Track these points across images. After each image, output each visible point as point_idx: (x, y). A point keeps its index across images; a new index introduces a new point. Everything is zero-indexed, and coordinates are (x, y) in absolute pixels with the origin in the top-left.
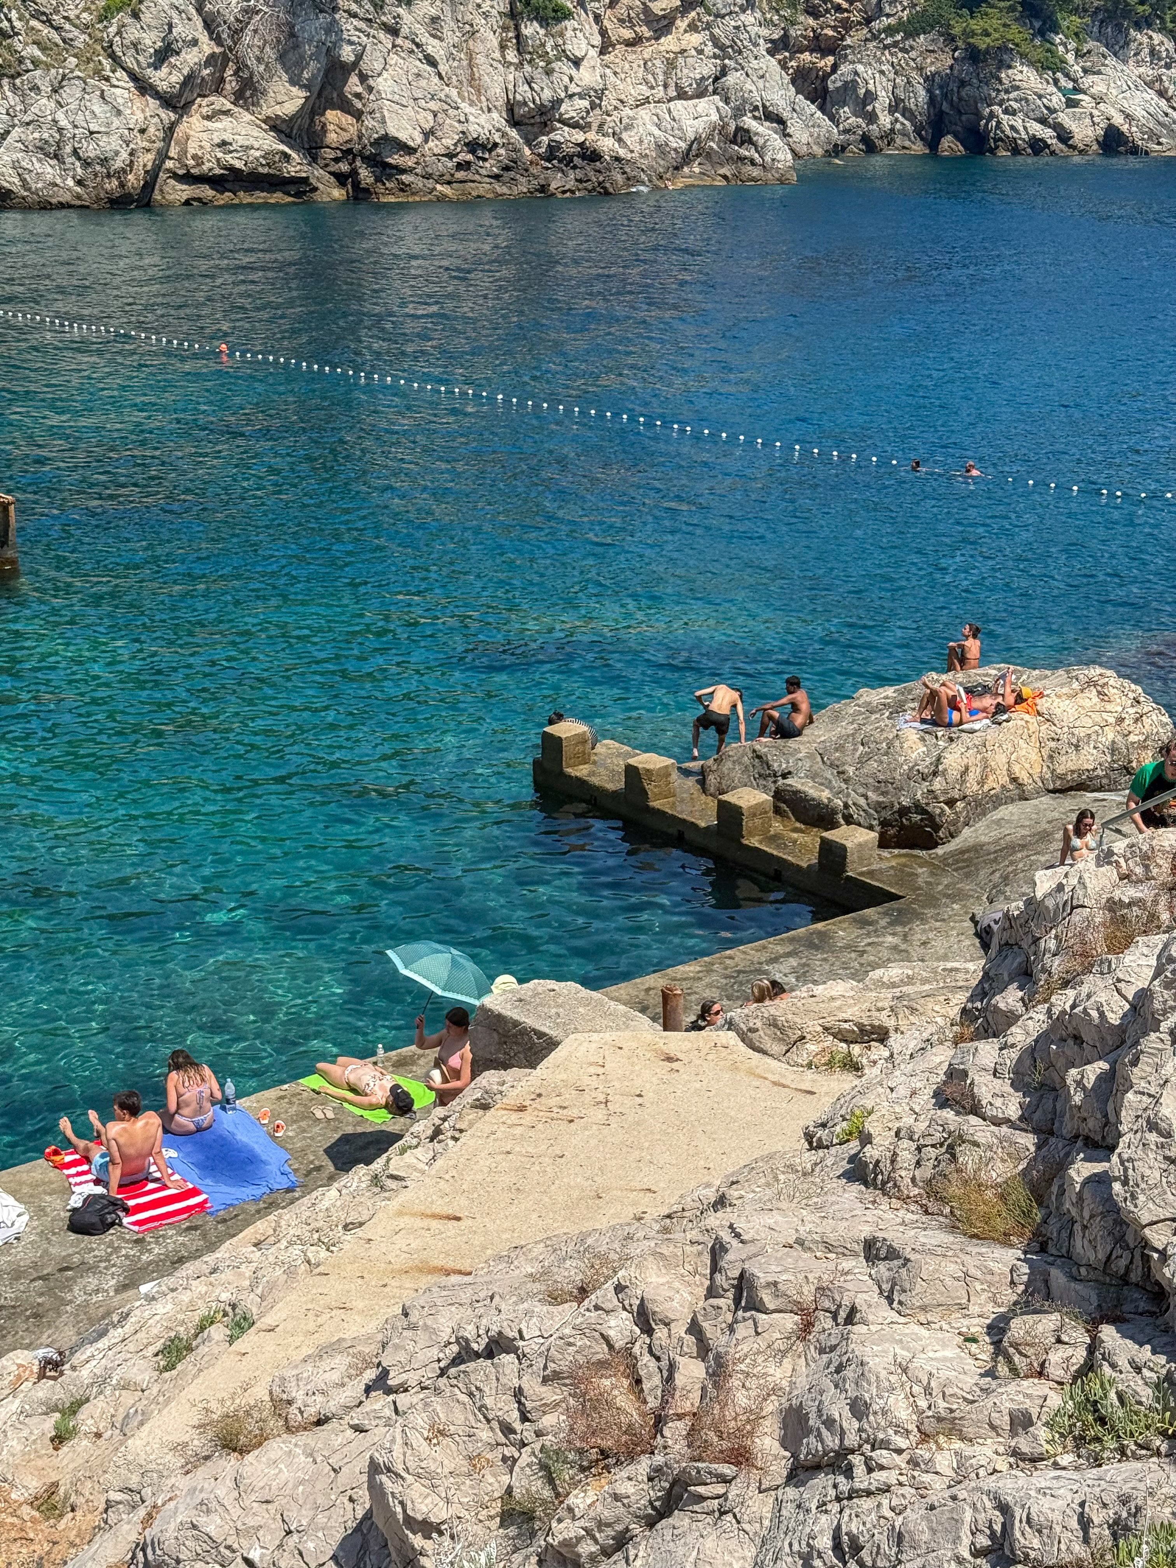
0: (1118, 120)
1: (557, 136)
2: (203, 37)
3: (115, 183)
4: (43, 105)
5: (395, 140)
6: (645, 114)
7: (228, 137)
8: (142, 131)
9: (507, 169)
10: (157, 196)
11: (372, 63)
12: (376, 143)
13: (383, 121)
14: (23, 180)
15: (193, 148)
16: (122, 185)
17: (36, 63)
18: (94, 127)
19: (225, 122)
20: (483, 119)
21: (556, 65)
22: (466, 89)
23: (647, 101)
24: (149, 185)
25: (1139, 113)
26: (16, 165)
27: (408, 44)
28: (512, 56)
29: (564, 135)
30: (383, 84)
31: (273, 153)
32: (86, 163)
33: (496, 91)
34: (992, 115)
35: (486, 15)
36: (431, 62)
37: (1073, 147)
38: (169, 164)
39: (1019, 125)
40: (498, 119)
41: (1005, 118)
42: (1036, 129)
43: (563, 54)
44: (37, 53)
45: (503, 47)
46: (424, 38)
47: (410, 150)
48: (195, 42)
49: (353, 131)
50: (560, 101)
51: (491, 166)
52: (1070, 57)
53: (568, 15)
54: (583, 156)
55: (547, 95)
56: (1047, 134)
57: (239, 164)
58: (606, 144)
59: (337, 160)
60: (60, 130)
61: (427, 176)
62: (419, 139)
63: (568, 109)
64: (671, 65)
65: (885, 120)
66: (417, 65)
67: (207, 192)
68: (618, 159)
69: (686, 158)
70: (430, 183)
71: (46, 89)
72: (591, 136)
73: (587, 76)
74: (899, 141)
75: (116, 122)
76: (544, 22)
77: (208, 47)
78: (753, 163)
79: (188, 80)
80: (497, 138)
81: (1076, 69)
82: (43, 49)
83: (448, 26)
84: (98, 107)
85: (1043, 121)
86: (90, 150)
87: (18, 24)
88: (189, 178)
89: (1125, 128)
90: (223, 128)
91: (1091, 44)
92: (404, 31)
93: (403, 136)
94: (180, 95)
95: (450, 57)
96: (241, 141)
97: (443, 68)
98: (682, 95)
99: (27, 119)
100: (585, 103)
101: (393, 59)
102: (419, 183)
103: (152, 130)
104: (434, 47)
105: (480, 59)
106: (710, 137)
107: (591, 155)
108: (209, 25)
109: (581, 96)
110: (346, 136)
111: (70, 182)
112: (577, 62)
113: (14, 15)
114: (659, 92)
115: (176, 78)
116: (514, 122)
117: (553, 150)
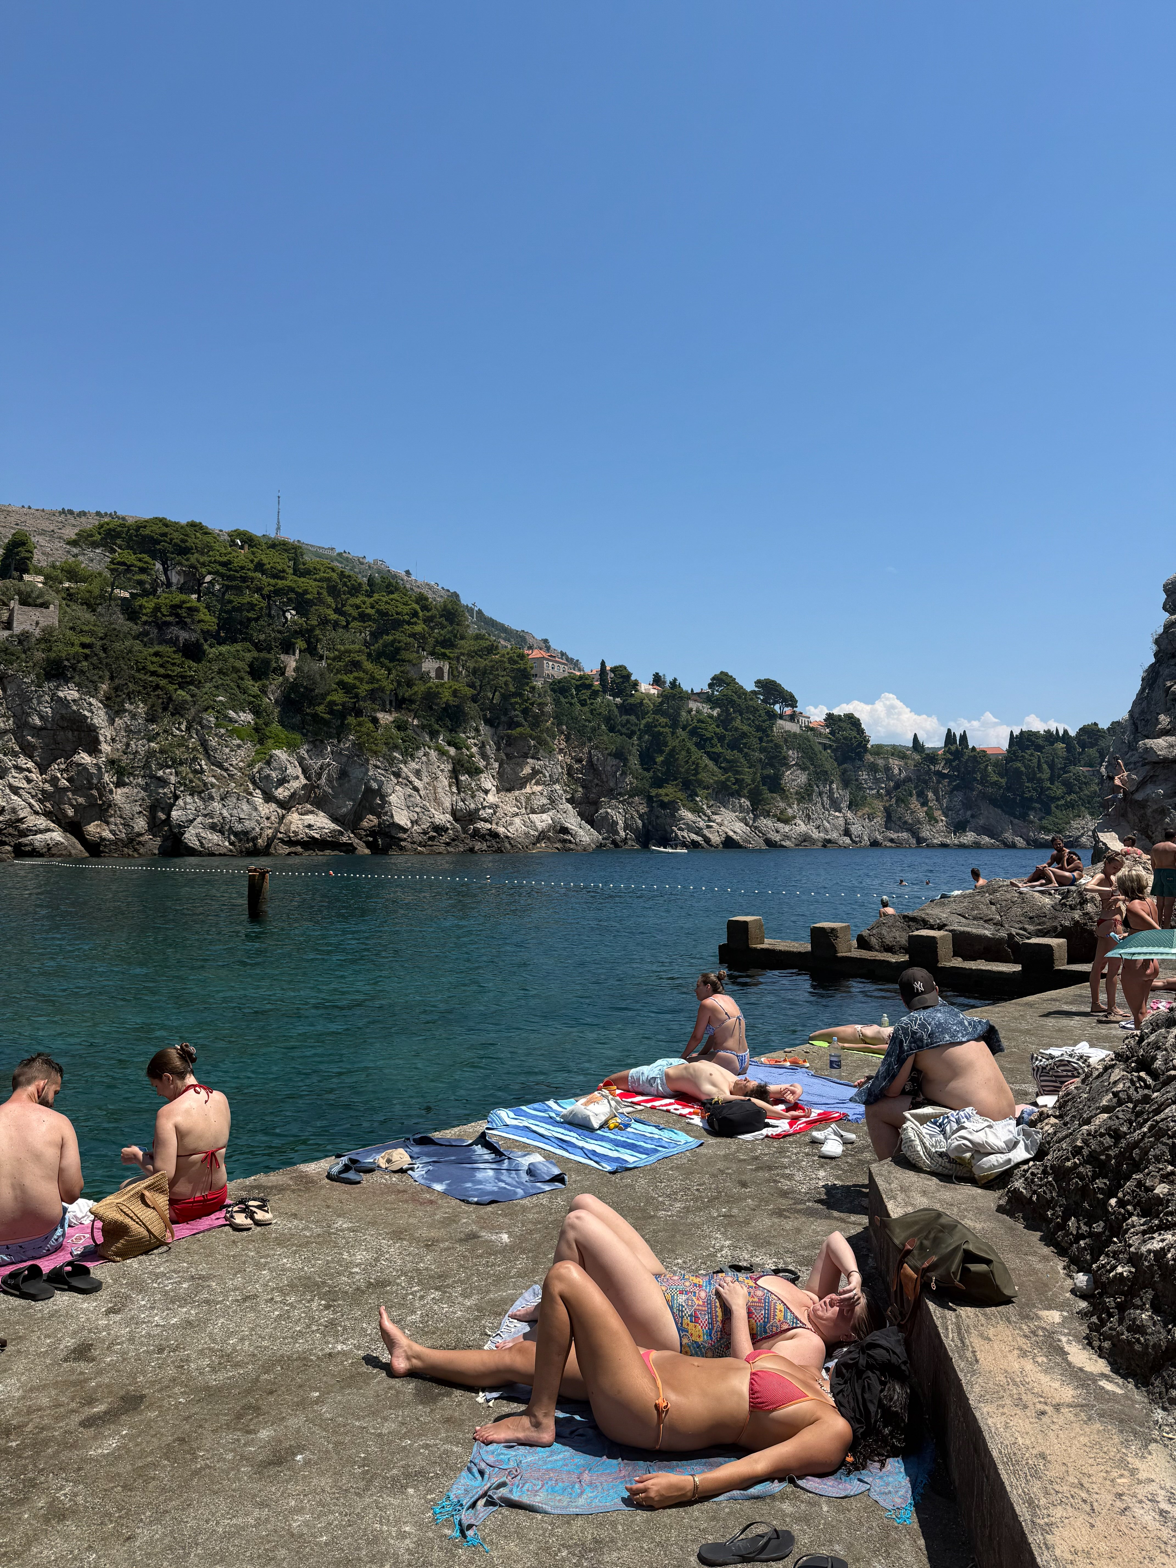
0: (731, 834)
1: (478, 825)
2: (302, 777)
3: (251, 844)
4: (216, 805)
5: (398, 825)
6: (517, 820)
7: (312, 822)
8: (268, 818)
9: (453, 840)
10: (272, 851)
11: (388, 788)
12: (389, 826)
13: (392, 816)
14: (201, 843)
15: (293, 828)
16: (255, 845)
17: (213, 786)
18: (242, 816)
19: (310, 817)
20: (442, 816)
21: (477, 793)
22: (433, 803)
23: (517, 814)
24: (269, 846)
25: (738, 831)
26: (198, 835)
27: (405, 781)
28: (454, 790)
29: (480, 825)
30: (393, 798)
31: (334, 831)
32: (236, 834)
33: (447, 804)
34: (673, 831)
35: (442, 771)
36: (416, 789)
37: (712, 846)
38: (280, 835)
39: (686, 835)
40: (449, 817)
41: (679, 832)
42: (694, 837)
43: (480, 788)
44: (214, 780)
45: (450, 786)
46: (413, 778)
47: (405, 830)
48: (297, 778)
49: (376, 821)
50: (479, 810)
51: (445, 838)
52: (705, 807)
53: (482, 772)
54: (490, 835)
55: (473, 806)
56: (699, 839)
57: (317, 836)
58: (501, 830)
59: (367, 836)
60: (223, 818)
61: (413, 843)
62: (410, 825)
63: (483, 813)
64: (528, 799)
65: (622, 834)
66: (409, 791)
67: (299, 849)
68: (507, 837)
69: (539, 839)
70: (415, 846)
71: (217, 798)
72: (494, 826)
73: (492, 798)
74: (630, 842)
75: (255, 814)
76: (470, 774)
77: (304, 781)
78: (570, 842)
79: (293, 795)
80: (448, 825)
81: (709, 812)
82: (217, 780)
83: (424, 774)
84: (245, 807)
85: (696, 834)
86: (238, 827)
87: (205, 767)
88: (290, 843)
89: (735, 837)
90: (310, 819)
91: (712, 803)
92: (404, 775)
93: (402, 823)
94: (288, 802)
95: (426, 788)
96: (319, 825)
97: (422, 793)
98: (533, 812)
99: (205, 812)
100: (491, 811)
101: (398, 788)
102: (409, 846)
103: (273, 818)
104: (417, 783)
105: (440, 790)
106: (549, 831)
107: (495, 835)
108: (304, 772)
109: (490, 808)
110: (372, 824)
111: (227, 844)
112: (486, 792)
113: (203, 762)
114: (523, 810)
115: (287, 793)
116: (456, 820)
117: (476, 831)
